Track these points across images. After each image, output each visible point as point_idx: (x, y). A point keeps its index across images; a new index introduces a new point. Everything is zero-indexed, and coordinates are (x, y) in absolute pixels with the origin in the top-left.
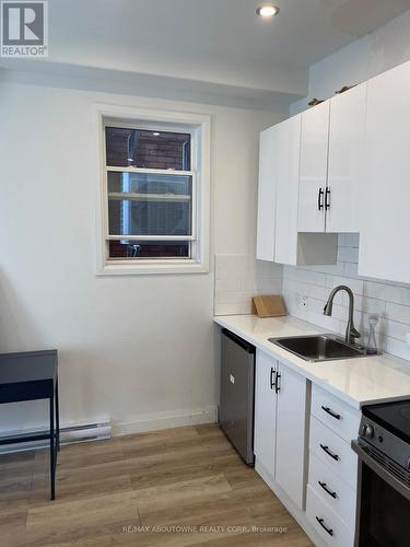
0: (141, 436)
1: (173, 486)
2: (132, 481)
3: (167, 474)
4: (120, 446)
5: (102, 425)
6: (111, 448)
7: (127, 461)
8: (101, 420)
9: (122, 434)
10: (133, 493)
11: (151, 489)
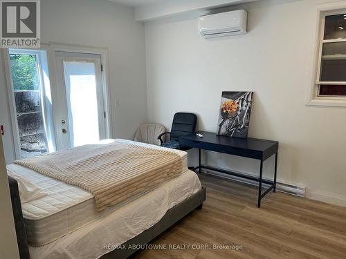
0: (324, 203)
1: (321, 230)
2: (301, 218)
3: (323, 225)
4: (308, 203)
5: (301, 189)
6: (301, 201)
7: (305, 210)
8: (301, 186)
9: (312, 198)
10: (297, 223)
11: (307, 225)
